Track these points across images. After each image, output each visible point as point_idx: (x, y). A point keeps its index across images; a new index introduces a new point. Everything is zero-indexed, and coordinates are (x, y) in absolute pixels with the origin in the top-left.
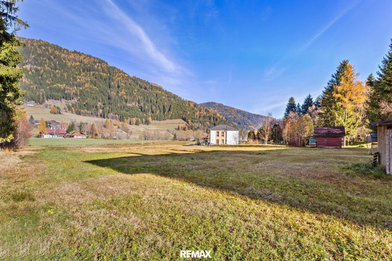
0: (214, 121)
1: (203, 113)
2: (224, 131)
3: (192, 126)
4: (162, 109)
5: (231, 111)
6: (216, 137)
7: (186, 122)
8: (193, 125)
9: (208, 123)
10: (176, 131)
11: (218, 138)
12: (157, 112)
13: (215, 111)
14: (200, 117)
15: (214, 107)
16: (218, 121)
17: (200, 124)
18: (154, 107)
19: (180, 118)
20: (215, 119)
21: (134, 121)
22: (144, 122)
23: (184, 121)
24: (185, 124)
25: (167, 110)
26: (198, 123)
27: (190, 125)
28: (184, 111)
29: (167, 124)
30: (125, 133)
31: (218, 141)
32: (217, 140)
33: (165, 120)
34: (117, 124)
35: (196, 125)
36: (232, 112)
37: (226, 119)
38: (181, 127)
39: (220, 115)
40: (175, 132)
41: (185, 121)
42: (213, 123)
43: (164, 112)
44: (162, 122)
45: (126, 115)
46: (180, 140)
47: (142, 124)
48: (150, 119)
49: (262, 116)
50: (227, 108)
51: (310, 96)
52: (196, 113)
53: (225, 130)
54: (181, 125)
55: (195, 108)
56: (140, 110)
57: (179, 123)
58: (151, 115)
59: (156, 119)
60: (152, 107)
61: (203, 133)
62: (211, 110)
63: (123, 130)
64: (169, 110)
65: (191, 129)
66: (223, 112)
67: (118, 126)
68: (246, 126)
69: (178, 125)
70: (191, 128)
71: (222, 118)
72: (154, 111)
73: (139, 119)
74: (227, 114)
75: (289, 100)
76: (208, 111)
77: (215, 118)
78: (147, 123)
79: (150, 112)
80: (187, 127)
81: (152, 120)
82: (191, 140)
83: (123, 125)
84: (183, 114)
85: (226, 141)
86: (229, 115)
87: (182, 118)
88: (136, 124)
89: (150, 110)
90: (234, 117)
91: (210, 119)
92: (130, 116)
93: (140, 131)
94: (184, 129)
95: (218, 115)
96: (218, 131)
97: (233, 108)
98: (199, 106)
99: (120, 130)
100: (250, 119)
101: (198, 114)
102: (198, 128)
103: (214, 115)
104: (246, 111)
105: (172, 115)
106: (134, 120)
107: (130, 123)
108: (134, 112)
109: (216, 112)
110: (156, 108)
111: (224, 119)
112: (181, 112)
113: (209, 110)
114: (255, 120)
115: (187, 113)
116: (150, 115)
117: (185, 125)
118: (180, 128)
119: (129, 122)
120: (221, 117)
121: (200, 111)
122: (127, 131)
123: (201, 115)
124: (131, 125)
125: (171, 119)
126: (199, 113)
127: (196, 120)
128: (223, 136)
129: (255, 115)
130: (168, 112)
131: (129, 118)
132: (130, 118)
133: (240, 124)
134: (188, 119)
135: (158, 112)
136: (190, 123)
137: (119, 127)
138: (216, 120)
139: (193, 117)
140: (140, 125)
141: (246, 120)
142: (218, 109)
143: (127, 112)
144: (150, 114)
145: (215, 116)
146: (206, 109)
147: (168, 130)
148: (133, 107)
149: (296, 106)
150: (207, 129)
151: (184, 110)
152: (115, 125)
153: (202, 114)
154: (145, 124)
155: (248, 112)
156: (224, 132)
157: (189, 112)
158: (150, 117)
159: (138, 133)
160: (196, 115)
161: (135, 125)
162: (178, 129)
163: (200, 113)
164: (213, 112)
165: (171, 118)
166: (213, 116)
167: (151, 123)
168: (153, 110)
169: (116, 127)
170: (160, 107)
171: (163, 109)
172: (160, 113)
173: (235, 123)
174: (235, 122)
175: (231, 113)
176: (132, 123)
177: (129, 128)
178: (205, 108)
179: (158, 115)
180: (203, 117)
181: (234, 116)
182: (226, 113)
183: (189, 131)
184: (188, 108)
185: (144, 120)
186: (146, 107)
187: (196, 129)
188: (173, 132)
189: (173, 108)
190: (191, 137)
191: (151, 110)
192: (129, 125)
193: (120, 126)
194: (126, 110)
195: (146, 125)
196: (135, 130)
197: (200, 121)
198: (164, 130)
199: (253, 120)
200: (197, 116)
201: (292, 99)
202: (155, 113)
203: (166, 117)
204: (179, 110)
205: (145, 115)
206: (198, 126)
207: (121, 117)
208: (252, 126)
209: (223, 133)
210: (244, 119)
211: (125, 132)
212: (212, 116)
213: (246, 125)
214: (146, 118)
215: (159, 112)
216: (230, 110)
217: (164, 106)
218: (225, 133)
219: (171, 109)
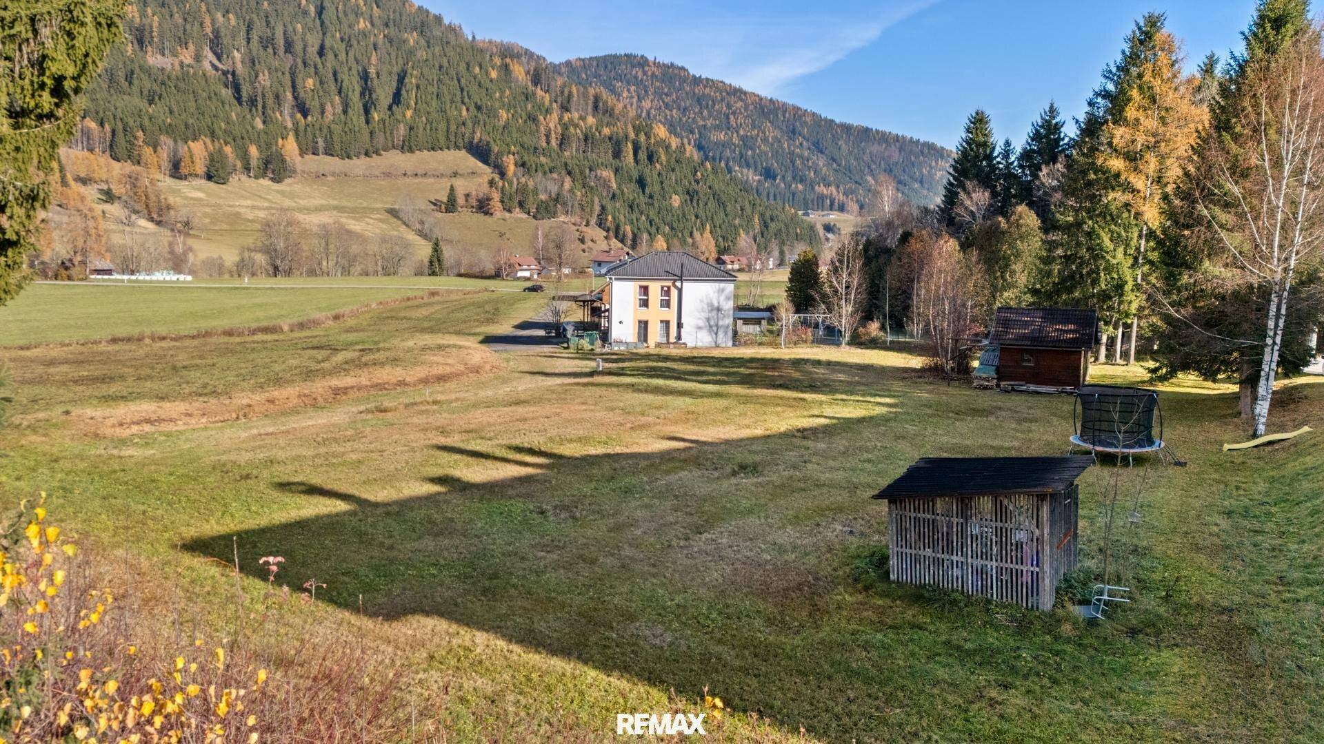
0: (636, 161)
1: (583, 118)
2: (670, 284)
3: (523, 190)
4: (358, 89)
5: (729, 106)
6: (636, 310)
7: (487, 169)
8: (531, 183)
9: (607, 174)
10: (440, 215)
11: (644, 314)
12: (328, 108)
13: (646, 104)
14: (563, 141)
15: (638, 82)
16: (658, 166)
17: (568, 179)
18: (310, 81)
19: (457, 147)
20: (643, 156)
21: (197, 160)
22: (254, 163)
23: (480, 164)
24: (486, 179)
25: (384, 95)
26: (555, 176)
27: (510, 183)
28: (478, 108)
29: (387, 175)
30: (150, 226)
31: (644, 326)
32: (640, 322)
33: (377, 153)
34: (96, 176)
35: (545, 186)
36: (734, 113)
37: (700, 147)
38: (467, 196)
39: (672, 129)
40: (431, 220)
41: (486, 162)
42: (635, 174)
43: (367, 111)
44: (359, 165)
45: (146, 122)
46: (460, 275)
47: (244, 178)
48: (290, 147)
49: (884, 134)
50: (707, 91)
51: (1053, 111)
52: (541, 118)
53: (675, 281)
54: (461, 186)
55: (539, 92)
56: (227, 93)
57: (455, 174)
58: (296, 124)
59: (321, 150)
60: (299, 81)
61: (585, 229)
62: (625, 102)
63: (136, 212)
64: (397, 98)
65: (521, 205)
66: (685, 109)
67: (105, 187)
68: (800, 187)
69: (446, 183)
70: (519, 200)
71: (681, 149)
72: (313, 104)
73: (228, 150)
74: (709, 123)
75: (965, 122)
76: (609, 112)
77: (644, 148)
78: (274, 168)
79: (287, 109)
80: (496, 196)
81: (302, 153)
82: (520, 274)
83: (133, 180)
84: (476, 122)
85: (680, 325)
86: (718, 128)
87: (471, 143)
88: (209, 177)
89: (289, 96)
90: (742, 138)
91: (617, 154)
92: (169, 130)
93: (237, 215)
94: (483, 207)
95: (661, 131)
96: (644, 283)
97: (738, 93)
98: (560, 81)
99: (115, 209)
100: (822, 152)
101: (552, 126)
102: (557, 200)
103: (637, 130)
104: (803, 106)
105: (411, 128)
106: (199, 150)
107: (176, 170)
108: (192, 104)
109: (648, 113)
110: (321, 83)
111: (688, 154)
112: (464, 112)
113: (610, 99)
114: (851, 153)
115: (496, 116)
116: (290, 125)
117: (486, 185)
118: (461, 201)
119: (166, 164)
120: (674, 142)
121: (565, 108)
122: (158, 213)
123: (572, 129)
124: (180, 178)
125: (411, 150)
126: (560, 119)
127: (543, 160)
128: (666, 304)
129: (847, 128)
130: (390, 108)
131: (166, 142)
132: (171, 142)
133: (775, 179)
134: (500, 154)
135: (333, 108)
136: (515, 174)
137: (109, 196)
138: (650, 158)
139: (527, 140)
140: (233, 180)
141: (801, 157)
142: (659, 94)
143: (151, 102)
144: (286, 116)
145: (642, 138)
146: (597, 100)
147: (393, 213)
148: (184, 77)
149: (995, 154)
150: (603, 208)
151: (476, 98)
152: (84, 181)
153: (576, 126)
154: (264, 176)
155: (814, 110)
156: (673, 289)
157: (503, 114)
158: (291, 138)
159: (225, 227)
160: (542, 129)
161: (203, 182)
162: (450, 206)
163: (566, 116)
164: (632, 113)
165: (407, 147)
166: (632, 135)
167: (299, 168)
168: (302, 95)
169: (91, 192)
170: (346, 77)
171: (362, 94)
172: (345, 112)
173: (745, 170)
174: (748, 166)
175: (728, 118)
176: (184, 171)
177: (171, 200)
178: (592, 91)
179: (337, 129)
180: (582, 143)
181: (742, 132)
182: (703, 119)
183: (507, 215)
184: (502, 92)
185: (253, 151)
186: (261, 77)
187: (545, 210)
188: (422, 222)
189: (418, 87)
190: (517, 258)
191: (296, 98)
192: (170, 182)
193: (117, 190)
194: (146, 92)
195: (265, 182)
196: (208, 210)
197: (566, 164)
198: (373, 210)
199: (837, 157)
200: (548, 136)
201: (981, 121)
202: (317, 115)
203: (382, 139)
204: (448, 98)
205: (259, 124)
206: (554, 189)
207: (120, 134)
208: (833, 189)
209: (668, 293)
210: (791, 153)
211: (152, 220)
212: (627, 137)
213: (801, 181)
214: (269, 145)
215: (339, 109)
216: (722, 100)
217: (365, 77)
218: (674, 293)
219: (403, 92)
